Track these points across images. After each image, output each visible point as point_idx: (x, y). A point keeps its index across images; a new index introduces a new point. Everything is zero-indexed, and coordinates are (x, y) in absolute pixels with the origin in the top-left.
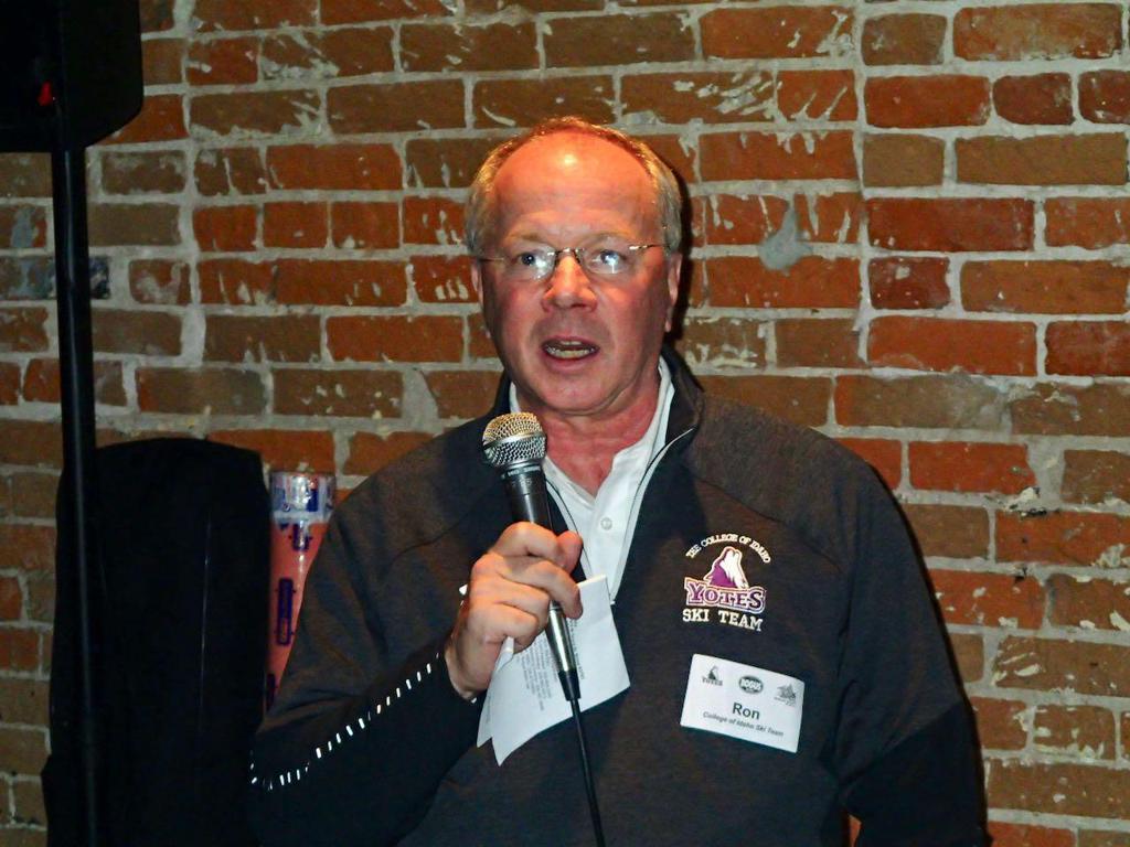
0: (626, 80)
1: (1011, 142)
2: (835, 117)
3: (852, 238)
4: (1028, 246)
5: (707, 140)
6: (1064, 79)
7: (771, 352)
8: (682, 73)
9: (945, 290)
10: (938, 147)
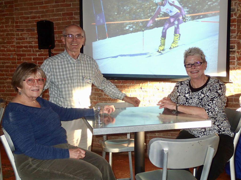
0: (2, 45)
1: (25, 50)
2: (14, 48)
3: (16, 56)
4: (26, 56)
5: (7, 49)
6: (27, 46)
7: (11, 63)
8: (5, 45)
9: (21, 59)
10: (21, 50)
